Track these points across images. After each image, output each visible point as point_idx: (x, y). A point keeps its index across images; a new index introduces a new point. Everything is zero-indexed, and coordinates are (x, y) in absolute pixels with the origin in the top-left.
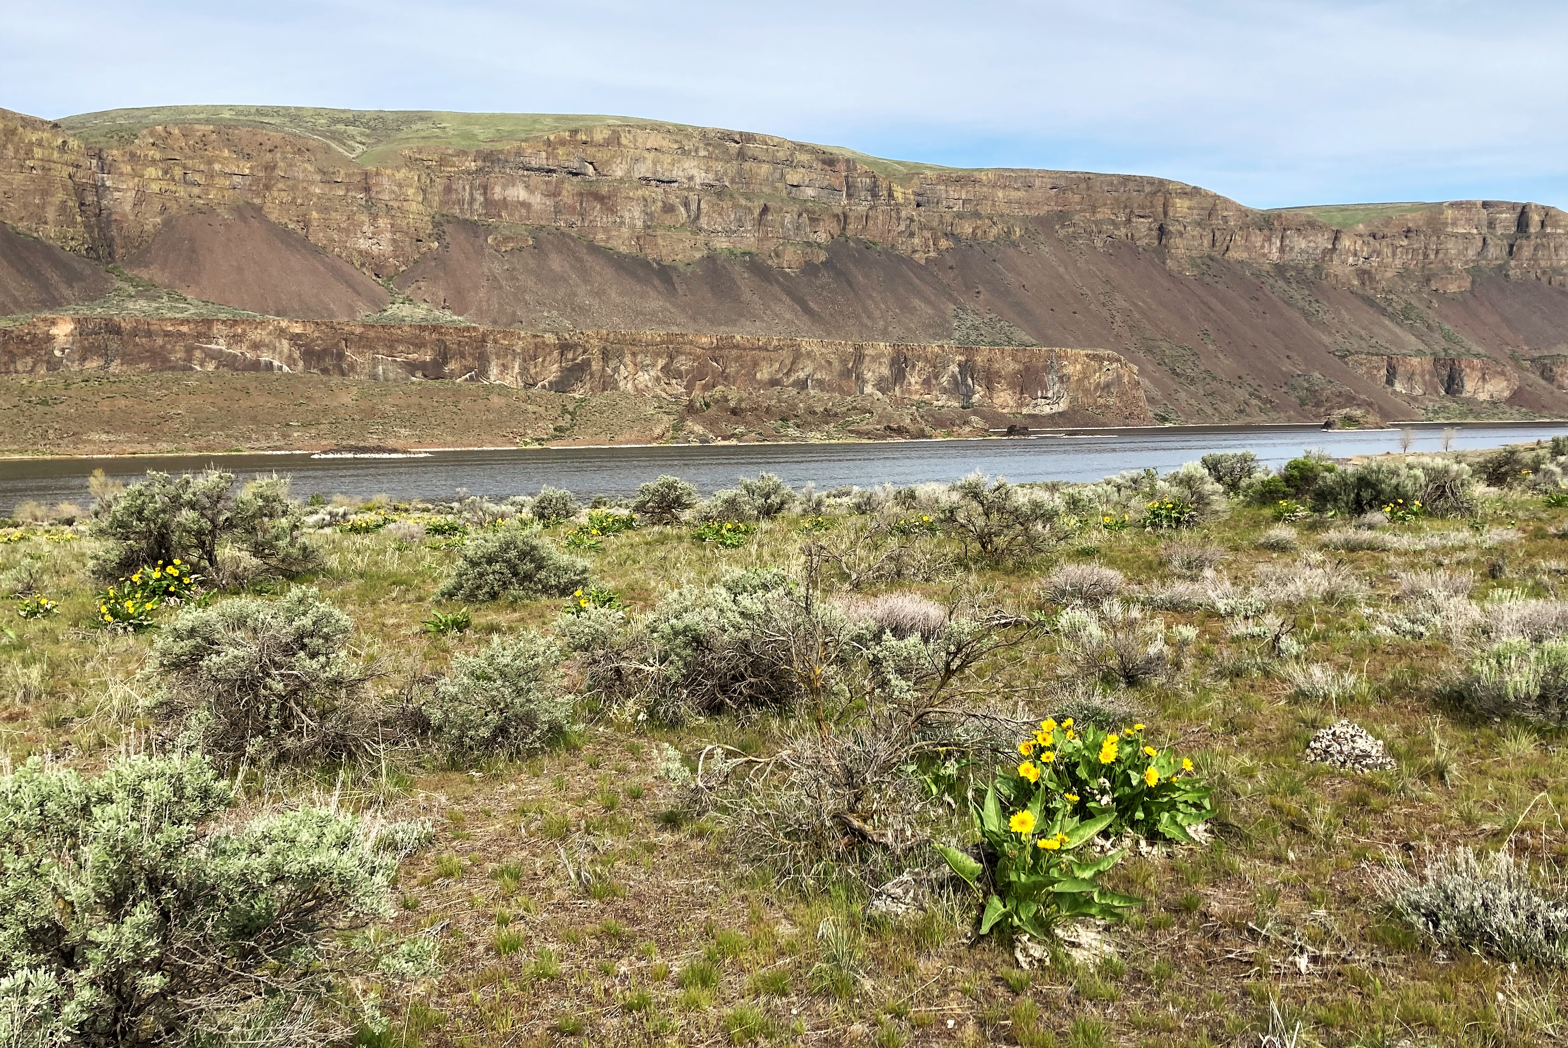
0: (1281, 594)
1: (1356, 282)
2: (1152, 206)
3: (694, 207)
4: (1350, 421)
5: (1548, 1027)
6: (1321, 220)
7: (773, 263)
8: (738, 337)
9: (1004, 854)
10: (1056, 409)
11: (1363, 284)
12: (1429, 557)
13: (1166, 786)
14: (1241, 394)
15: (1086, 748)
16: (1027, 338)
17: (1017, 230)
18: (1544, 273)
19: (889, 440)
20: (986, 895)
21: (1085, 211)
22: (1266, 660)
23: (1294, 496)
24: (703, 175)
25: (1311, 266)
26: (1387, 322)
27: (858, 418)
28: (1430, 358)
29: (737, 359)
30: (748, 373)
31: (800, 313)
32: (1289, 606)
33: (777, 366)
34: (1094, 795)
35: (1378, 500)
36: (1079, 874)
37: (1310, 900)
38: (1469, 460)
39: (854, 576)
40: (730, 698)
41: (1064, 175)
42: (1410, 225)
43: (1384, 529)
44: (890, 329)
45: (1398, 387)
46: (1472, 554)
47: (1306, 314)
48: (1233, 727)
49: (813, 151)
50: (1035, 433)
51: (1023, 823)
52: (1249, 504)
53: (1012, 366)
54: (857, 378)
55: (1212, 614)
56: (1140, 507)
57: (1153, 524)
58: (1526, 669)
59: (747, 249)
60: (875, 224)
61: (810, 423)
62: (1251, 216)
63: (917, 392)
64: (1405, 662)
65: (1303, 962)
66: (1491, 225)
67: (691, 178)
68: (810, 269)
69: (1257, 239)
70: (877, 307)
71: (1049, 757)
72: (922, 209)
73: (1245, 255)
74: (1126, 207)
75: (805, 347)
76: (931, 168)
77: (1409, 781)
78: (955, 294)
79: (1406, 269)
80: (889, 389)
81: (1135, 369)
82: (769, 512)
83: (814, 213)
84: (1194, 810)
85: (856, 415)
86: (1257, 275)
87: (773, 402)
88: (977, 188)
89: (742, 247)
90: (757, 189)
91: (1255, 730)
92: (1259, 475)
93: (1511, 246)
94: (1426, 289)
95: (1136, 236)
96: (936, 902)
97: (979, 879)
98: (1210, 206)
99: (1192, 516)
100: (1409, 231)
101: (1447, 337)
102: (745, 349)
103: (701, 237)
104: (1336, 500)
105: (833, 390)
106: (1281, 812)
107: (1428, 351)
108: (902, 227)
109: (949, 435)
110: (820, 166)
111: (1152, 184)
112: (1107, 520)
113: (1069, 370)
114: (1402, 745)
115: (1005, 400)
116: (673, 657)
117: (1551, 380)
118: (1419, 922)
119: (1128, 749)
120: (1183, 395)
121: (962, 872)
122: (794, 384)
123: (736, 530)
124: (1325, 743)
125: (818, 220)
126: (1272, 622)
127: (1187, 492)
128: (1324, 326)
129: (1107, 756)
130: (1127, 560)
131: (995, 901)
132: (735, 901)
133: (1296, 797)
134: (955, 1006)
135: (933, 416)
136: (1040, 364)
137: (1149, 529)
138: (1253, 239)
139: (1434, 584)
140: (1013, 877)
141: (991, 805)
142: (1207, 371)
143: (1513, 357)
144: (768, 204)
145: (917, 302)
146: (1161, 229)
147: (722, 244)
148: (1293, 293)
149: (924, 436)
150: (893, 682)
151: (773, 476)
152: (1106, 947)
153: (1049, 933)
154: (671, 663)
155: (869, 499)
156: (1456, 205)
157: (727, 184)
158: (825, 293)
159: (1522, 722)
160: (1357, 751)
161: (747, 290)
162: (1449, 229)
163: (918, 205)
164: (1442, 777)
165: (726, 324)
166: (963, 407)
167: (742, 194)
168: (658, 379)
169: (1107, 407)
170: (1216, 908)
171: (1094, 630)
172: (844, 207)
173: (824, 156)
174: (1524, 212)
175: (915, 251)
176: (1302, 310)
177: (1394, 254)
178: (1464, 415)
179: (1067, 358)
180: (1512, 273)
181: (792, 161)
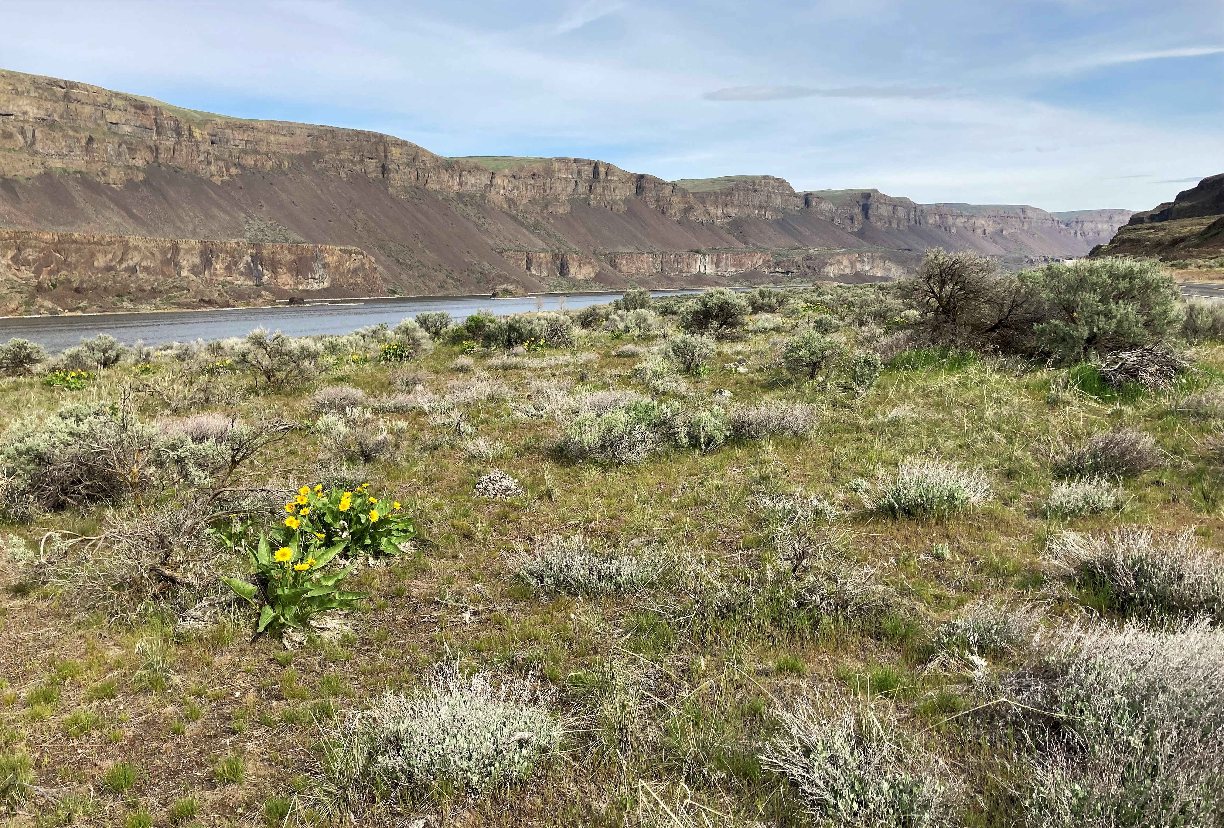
0: (462, 398)
1: (505, 206)
2: (377, 151)
3: (29, 135)
4: (507, 292)
5: (597, 629)
6: (483, 165)
7: (101, 180)
8: (76, 235)
9: (272, 578)
10: (322, 286)
11: (510, 207)
12: (548, 372)
13: (384, 521)
14: (441, 276)
15: (331, 503)
16: (298, 238)
17: (286, 163)
18: (609, 203)
19: (203, 309)
20: (261, 607)
21: (332, 152)
22: (452, 438)
23: (473, 339)
24: (35, 111)
25: (478, 195)
26: (524, 231)
27: (178, 294)
28: (550, 254)
29: (77, 251)
30: (87, 262)
31: (127, 218)
32: (467, 405)
33: (110, 256)
34: (337, 533)
35: (520, 339)
36: (324, 583)
37: (473, 578)
38: (571, 314)
39: (173, 404)
40: (71, 498)
41: (315, 127)
42: (535, 171)
43: (524, 356)
44: (198, 230)
45: (533, 271)
46: (571, 368)
47: (476, 225)
48: (430, 480)
49: (126, 98)
50: (308, 302)
51: (284, 555)
52: (445, 344)
53: (287, 257)
54: (176, 265)
55: (421, 413)
56: (376, 348)
57: (386, 359)
58: (593, 431)
59: (78, 169)
60: (181, 155)
61: (141, 299)
62: (440, 161)
63: (221, 275)
64: (533, 432)
65: (467, 616)
66: (579, 173)
67: (25, 113)
68: (131, 185)
69: (445, 176)
70: (188, 215)
71: (306, 511)
72: (216, 146)
73: (438, 186)
74: (359, 151)
75: (132, 242)
76: (220, 117)
77: (532, 502)
78: (245, 206)
79: (534, 199)
80: (200, 273)
81: (373, 259)
82: (107, 363)
83: (132, 144)
84: (402, 534)
85: (176, 291)
86: (447, 199)
87: (109, 283)
88: (255, 133)
89: (73, 167)
90: (82, 123)
91: (445, 481)
92: (452, 326)
93: (591, 187)
94: (545, 211)
95: (368, 171)
96: (226, 617)
97: (256, 597)
98: (414, 153)
99: (410, 353)
100: (534, 175)
101: (559, 241)
102: (82, 244)
103: (38, 159)
104: (496, 340)
105: (157, 274)
106: (458, 529)
107: (549, 249)
108: (202, 158)
109: (247, 305)
110: (133, 110)
111: (376, 137)
112: (355, 357)
113: (329, 259)
114: (528, 481)
115: (286, 280)
116: (19, 472)
117: (615, 267)
118: (532, 581)
119: (359, 501)
120: (405, 277)
121: (243, 594)
122: (125, 270)
123: (79, 377)
124: (485, 484)
125: (135, 149)
126: (455, 415)
127: (406, 338)
128: (487, 233)
129: (344, 506)
130: (368, 382)
131: (268, 609)
132: (75, 640)
133: (467, 518)
134: (241, 682)
135: (234, 291)
136: (309, 256)
137: (383, 362)
138: (442, 175)
139: (550, 386)
140: (279, 592)
141: (263, 547)
142: (419, 261)
143: (594, 253)
144: (93, 136)
145: (216, 211)
146: (383, 167)
147: (56, 164)
148: (469, 211)
149: (229, 306)
150: (193, 473)
151: (107, 337)
152: (345, 628)
153: (305, 624)
154: (19, 476)
155: (186, 350)
156: (559, 160)
157: (57, 119)
158: (145, 203)
159: (593, 461)
160: (503, 487)
161: (81, 199)
162: (557, 175)
163: (213, 143)
164: (550, 497)
165: (65, 224)
166: (256, 285)
167: (71, 127)
168: (9, 266)
169: (356, 284)
170: (415, 592)
171: (342, 428)
172: (155, 141)
173: (135, 103)
174: (596, 166)
175: (212, 175)
176: (475, 222)
177: (527, 189)
178: (570, 288)
179: (327, 252)
180: (592, 203)
181: (110, 105)
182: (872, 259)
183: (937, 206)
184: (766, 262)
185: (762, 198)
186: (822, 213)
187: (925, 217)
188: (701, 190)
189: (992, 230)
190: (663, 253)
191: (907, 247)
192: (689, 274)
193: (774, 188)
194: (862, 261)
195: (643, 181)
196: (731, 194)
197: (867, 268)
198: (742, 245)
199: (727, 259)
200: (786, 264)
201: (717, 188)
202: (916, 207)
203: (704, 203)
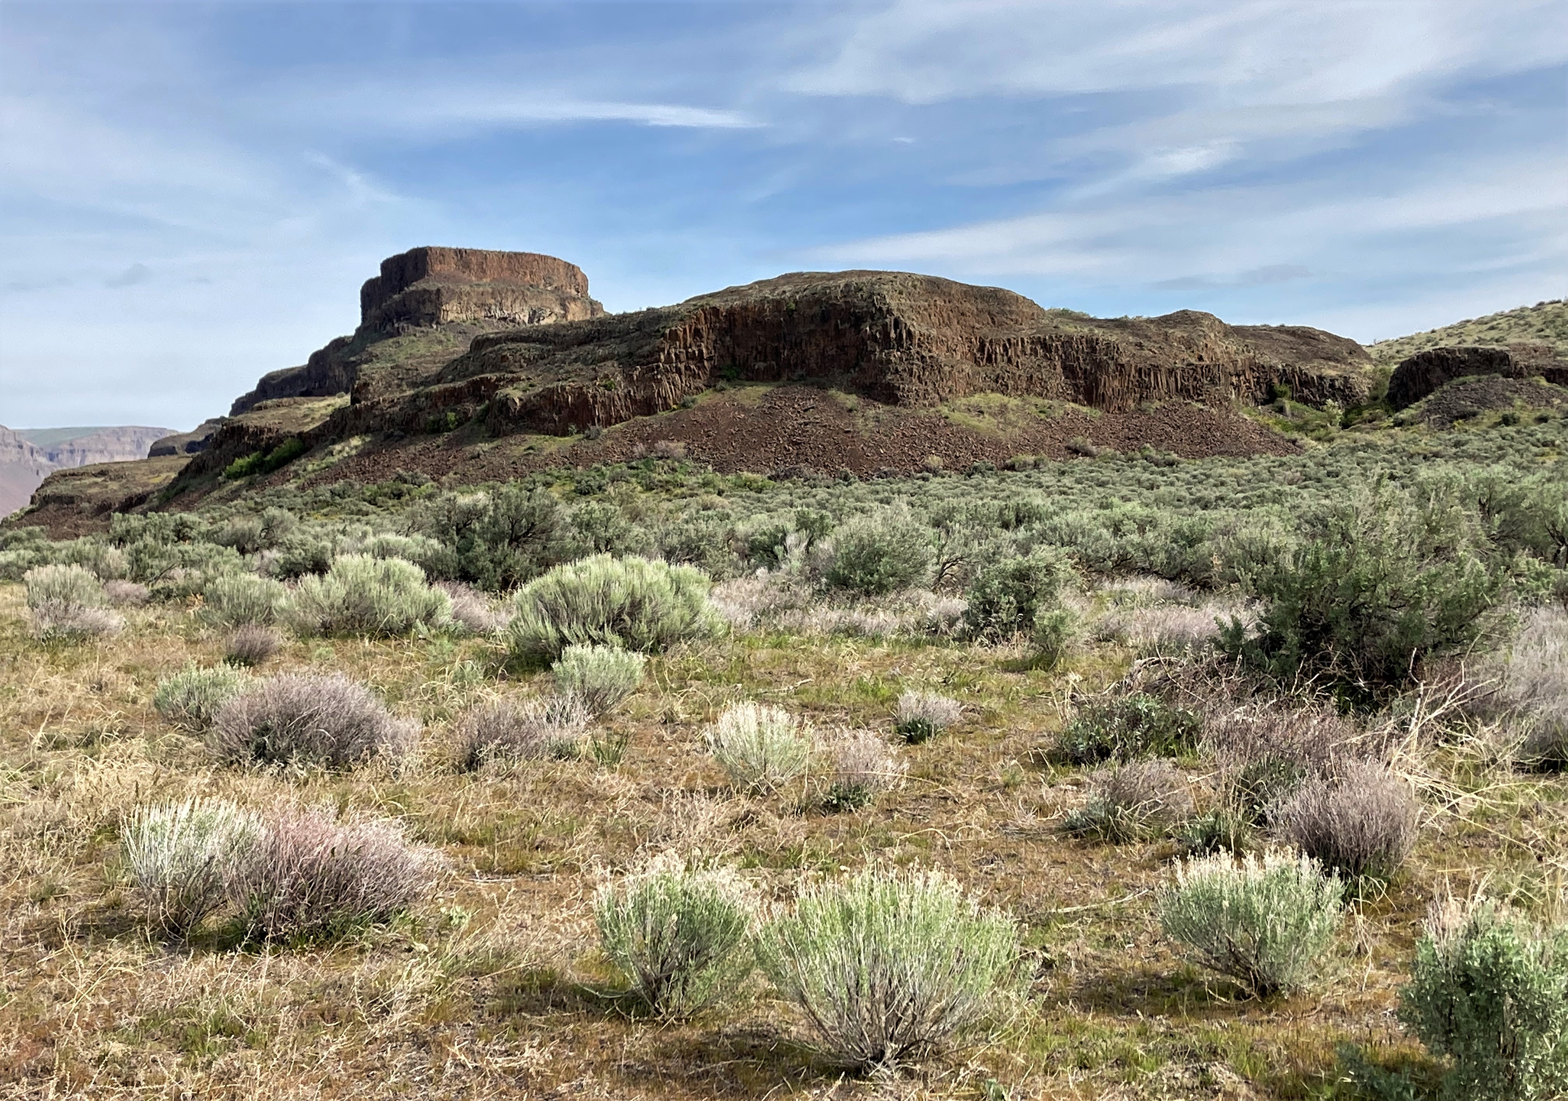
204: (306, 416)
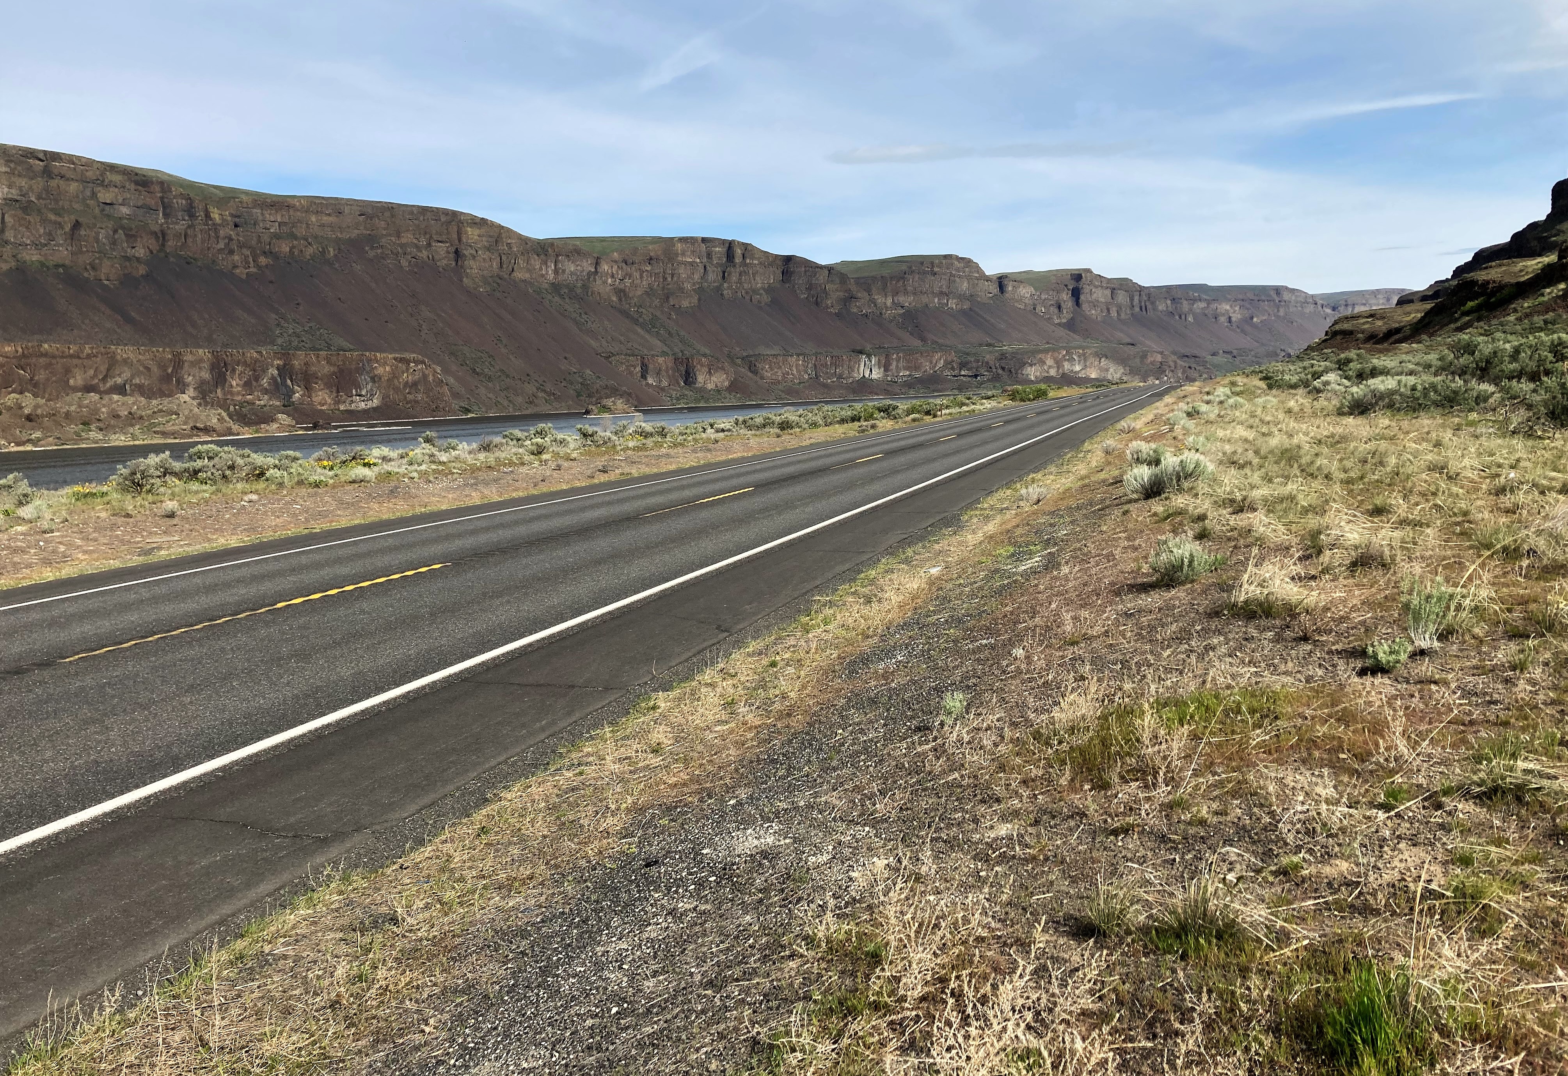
1: (614, 299)
2: (448, 233)
4: (607, 408)
6: (585, 248)
7: (90, 275)
8: (46, 346)
10: (370, 404)
11: (620, 300)
14: (530, 388)
16: (346, 345)
17: (331, 250)
18: (747, 293)
19: (196, 439)
21: (390, 235)
24: (6, 190)
25: (579, 285)
26: (639, 330)
27: (163, 420)
28: (671, 358)
29: (47, 366)
30: (60, 380)
31: (121, 322)
33: (91, 372)
41: (369, 203)
42: (652, 254)
44: (215, 336)
45: (650, 381)
47: (577, 323)
49: (125, 172)
53: (325, 369)
54: (178, 381)
59: (60, 262)
60: (195, 242)
61: (114, 427)
62: (530, 244)
63: (238, 393)
66: (709, 255)
68: (128, 281)
69: (536, 262)
70: (202, 317)
72: (240, 229)
73: (527, 276)
74: (426, 233)
75: (121, 354)
78: (276, 305)
79: (651, 289)
80: (209, 392)
81: (439, 369)
83: (131, 229)
85: (162, 417)
86: (539, 292)
87: (73, 408)
88: (291, 212)
89: (53, 260)
90: (67, 205)
93: (724, 273)
94: (666, 304)
95: (436, 257)
98: (496, 234)
100: (651, 259)
101: (683, 341)
102: (54, 357)
103: (8, 250)
105: (153, 393)
107: (670, 353)
108: (221, 245)
109: (258, 432)
110: (133, 186)
111: (447, 214)
113: (380, 371)
115: (324, 399)
117: (755, 373)
120: (482, 391)
122: (109, 390)
125: (133, 236)
128: (590, 333)
135: (256, 414)
136: (353, 367)
138: (533, 262)
142: (502, 371)
143: (729, 356)
144: (80, 220)
145: (239, 312)
146: (457, 252)
147: (32, 256)
148: (567, 307)
149: (232, 434)
156: (683, 240)
157: (33, 199)
158: (147, 303)
161: (63, 300)
162: (680, 259)
163: (236, 226)
165: (31, 333)
166: (284, 406)
167: (52, 210)
169: (417, 402)
172: (162, 225)
173: (137, 178)
174: (730, 246)
175: (235, 267)
176: (574, 320)
177: (641, 277)
178: (697, 401)
179: (377, 362)
180: (725, 292)
181: (103, 181)
182: (1084, 357)
183: (1169, 288)
184: (947, 363)
185: (943, 282)
186: (1020, 301)
187: (1153, 303)
188: (866, 274)
189: (1239, 316)
190: (816, 354)
191: (1129, 340)
192: (851, 380)
193: (958, 270)
194: (1071, 360)
195: (791, 265)
196: (903, 278)
197: (1077, 368)
198: (917, 343)
199: (898, 360)
200: (974, 365)
201: (885, 272)
202: (1141, 289)
203: (869, 291)
204: (1521, 271)
